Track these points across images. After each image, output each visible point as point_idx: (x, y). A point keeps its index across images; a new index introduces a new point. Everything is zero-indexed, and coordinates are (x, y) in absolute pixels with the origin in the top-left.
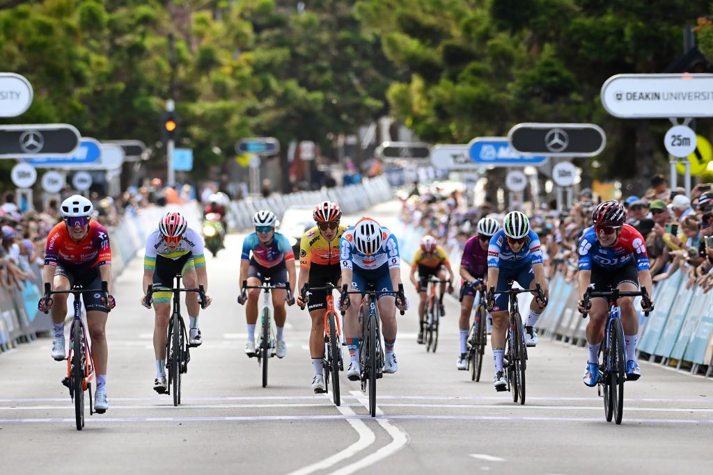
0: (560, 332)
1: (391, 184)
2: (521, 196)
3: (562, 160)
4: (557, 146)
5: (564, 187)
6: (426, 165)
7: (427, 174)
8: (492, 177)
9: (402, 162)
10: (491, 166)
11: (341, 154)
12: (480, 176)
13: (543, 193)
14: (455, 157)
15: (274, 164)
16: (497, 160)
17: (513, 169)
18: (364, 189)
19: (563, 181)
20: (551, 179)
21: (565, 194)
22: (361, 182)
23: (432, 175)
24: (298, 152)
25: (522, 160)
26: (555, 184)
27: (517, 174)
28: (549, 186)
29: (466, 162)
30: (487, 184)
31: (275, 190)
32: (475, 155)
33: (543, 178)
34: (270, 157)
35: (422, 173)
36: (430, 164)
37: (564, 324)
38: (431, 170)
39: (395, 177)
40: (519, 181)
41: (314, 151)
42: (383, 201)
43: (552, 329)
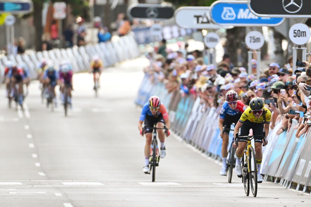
0: (294, 180)
1: (138, 42)
2: (258, 54)
3: (297, 21)
4: (293, 8)
5: (300, 46)
6: (171, 25)
7: (172, 33)
8: (232, 37)
9: (148, 22)
10: (231, 26)
11: (91, 13)
12: (221, 36)
13: (279, 51)
14: (198, 17)
15: (28, 23)
16: (237, 21)
17: (252, 29)
18: (113, 46)
19: (298, 41)
20: (287, 39)
21: (300, 53)
22: (110, 39)
23: (176, 34)
24: (51, 11)
25: (259, 21)
26: (290, 43)
27: (255, 34)
28: (285, 45)
29: (208, 22)
30: (226, 43)
31: (29, 47)
32: (217, 17)
33: (279, 37)
34: (25, 17)
35: (167, 32)
36: (175, 24)
37: (299, 173)
38: (175, 29)
39: (142, 36)
40: (257, 40)
41: (66, 11)
42: (130, 58)
43: (287, 178)
